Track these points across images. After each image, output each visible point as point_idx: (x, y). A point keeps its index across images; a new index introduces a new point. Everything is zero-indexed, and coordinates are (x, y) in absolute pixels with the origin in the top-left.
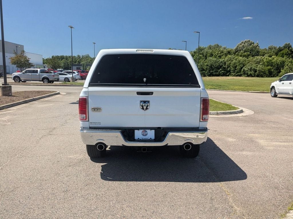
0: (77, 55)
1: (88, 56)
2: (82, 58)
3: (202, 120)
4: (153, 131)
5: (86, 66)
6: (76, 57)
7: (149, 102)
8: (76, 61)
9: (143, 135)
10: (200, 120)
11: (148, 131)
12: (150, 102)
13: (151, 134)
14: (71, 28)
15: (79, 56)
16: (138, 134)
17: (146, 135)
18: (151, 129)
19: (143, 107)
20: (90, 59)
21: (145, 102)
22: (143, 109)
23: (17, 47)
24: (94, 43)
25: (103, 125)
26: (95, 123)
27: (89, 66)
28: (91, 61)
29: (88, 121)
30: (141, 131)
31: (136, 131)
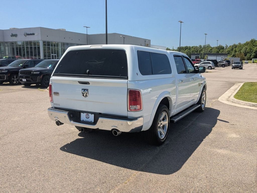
0: (199, 45)
1: (209, 46)
2: (203, 48)
3: (130, 110)
4: (93, 115)
5: (203, 55)
6: (198, 47)
7: (87, 90)
8: (198, 50)
9: (86, 118)
10: (128, 110)
11: (90, 115)
12: (89, 90)
13: (91, 118)
14: (181, 22)
15: (200, 46)
16: (83, 117)
17: (88, 118)
18: (92, 113)
19: (83, 94)
20: (210, 48)
21: (84, 90)
22: (83, 95)
23: (145, 41)
24: (206, 34)
25: (61, 106)
26: (57, 104)
27: (206, 55)
28: (210, 50)
29: (53, 102)
30: (85, 114)
31: (82, 114)
